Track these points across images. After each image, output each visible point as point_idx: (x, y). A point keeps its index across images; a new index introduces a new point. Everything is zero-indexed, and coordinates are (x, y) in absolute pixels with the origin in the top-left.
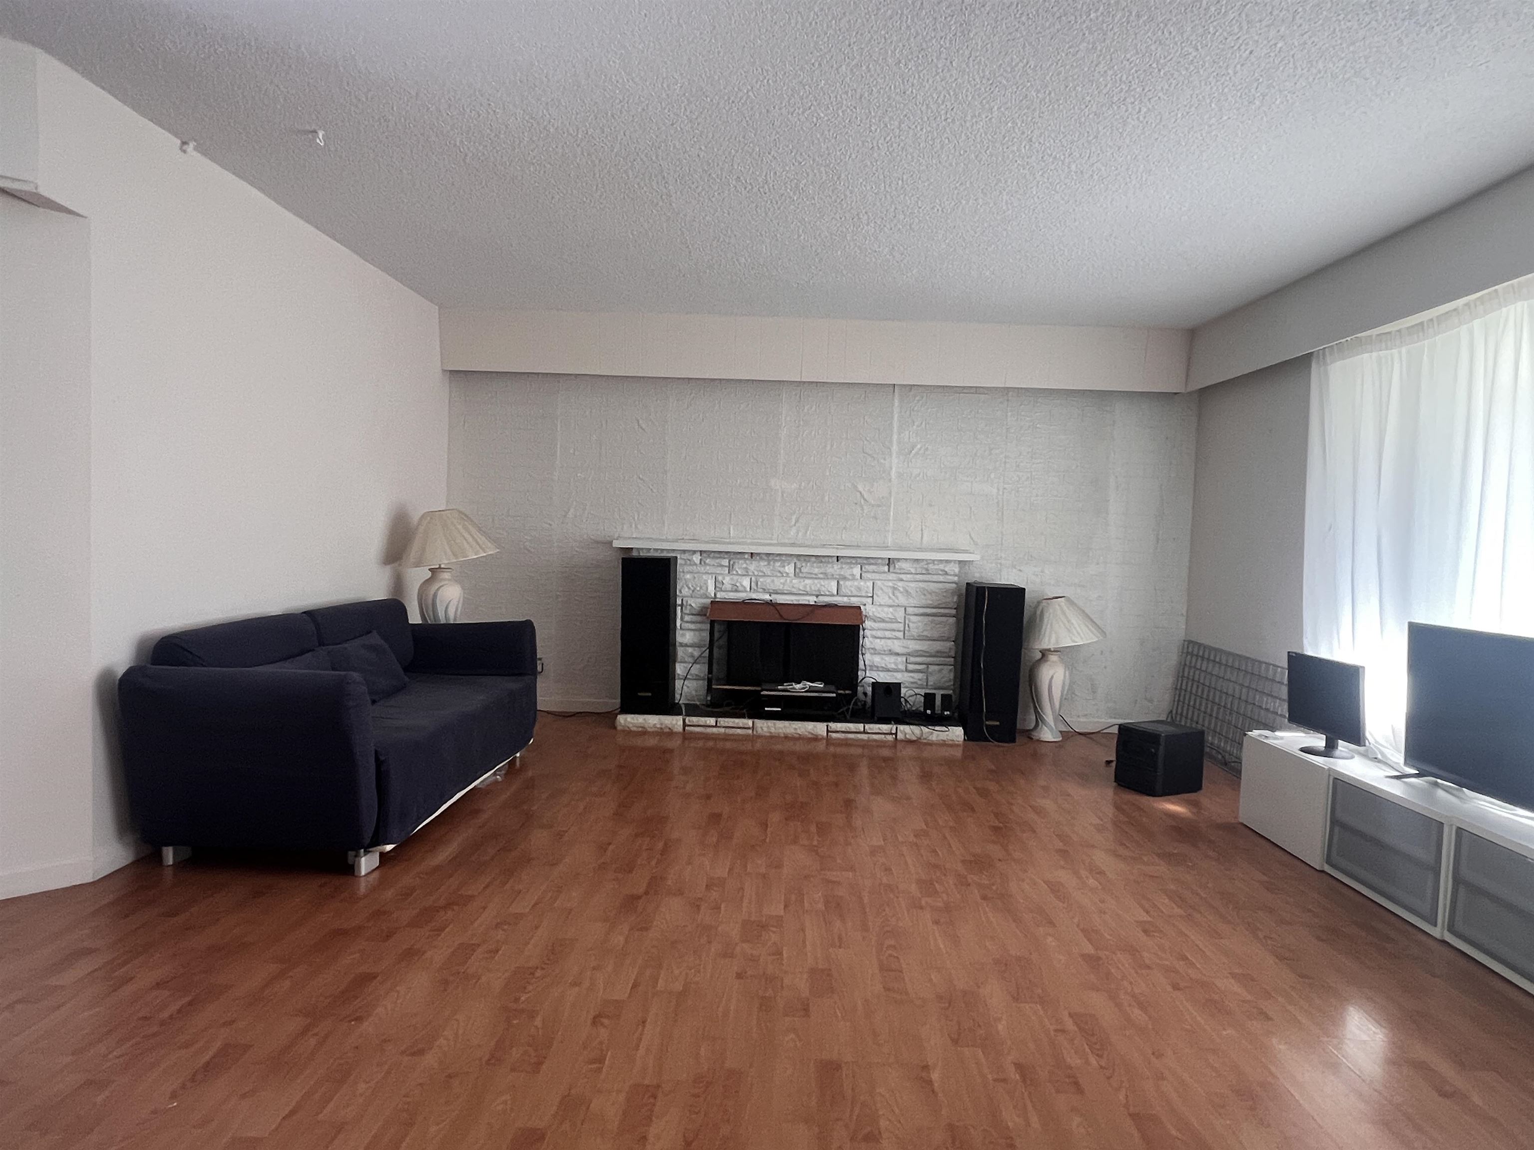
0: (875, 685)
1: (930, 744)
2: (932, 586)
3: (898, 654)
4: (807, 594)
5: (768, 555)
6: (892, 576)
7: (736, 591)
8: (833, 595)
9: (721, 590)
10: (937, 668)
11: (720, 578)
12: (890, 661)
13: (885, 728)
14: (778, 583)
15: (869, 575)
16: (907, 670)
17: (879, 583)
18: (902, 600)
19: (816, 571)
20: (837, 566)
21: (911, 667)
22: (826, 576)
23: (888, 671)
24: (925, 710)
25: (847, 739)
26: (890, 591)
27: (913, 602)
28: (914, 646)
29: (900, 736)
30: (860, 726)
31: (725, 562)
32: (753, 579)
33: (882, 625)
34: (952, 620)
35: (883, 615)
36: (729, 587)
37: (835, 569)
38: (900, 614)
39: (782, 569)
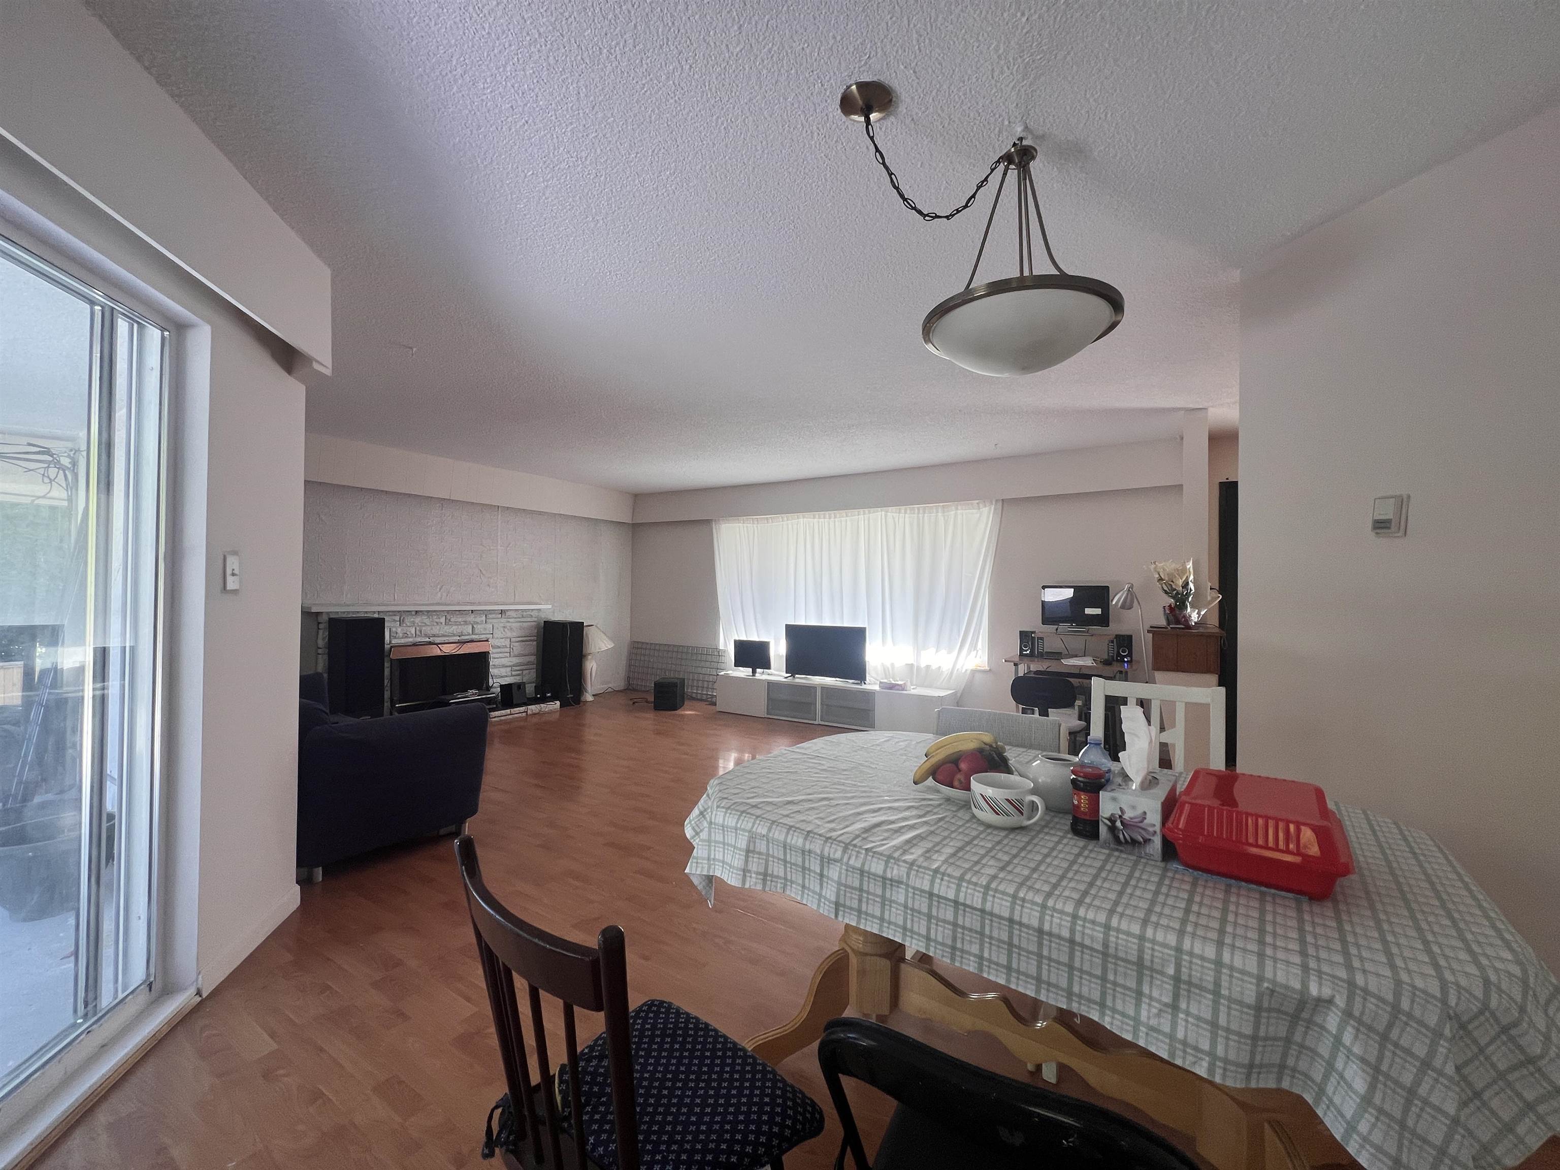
0: (502, 686)
1: (545, 713)
2: (525, 625)
3: (507, 666)
4: (454, 635)
5: (428, 611)
6: (503, 620)
7: (406, 637)
8: (469, 635)
9: (395, 638)
10: (527, 671)
11: (394, 629)
12: (503, 671)
13: (522, 709)
14: (436, 630)
15: (490, 620)
16: (512, 676)
17: (496, 626)
18: (509, 634)
19: (460, 620)
20: (473, 616)
21: (514, 673)
22: (466, 623)
23: (502, 677)
24: (536, 695)
25: (501, 720)
26: (502, 629)
27: (515, 634)
28: (515, 660)
29: (529, 712)
30: (508, 711)
31: (397, 618)
32: (418, 628)
33: (499, 650)
34: (535, 643)
35: (499, 644)
36: (401, 635)
37: (471, 618)
38: (507, 643)
39: (437, 620)
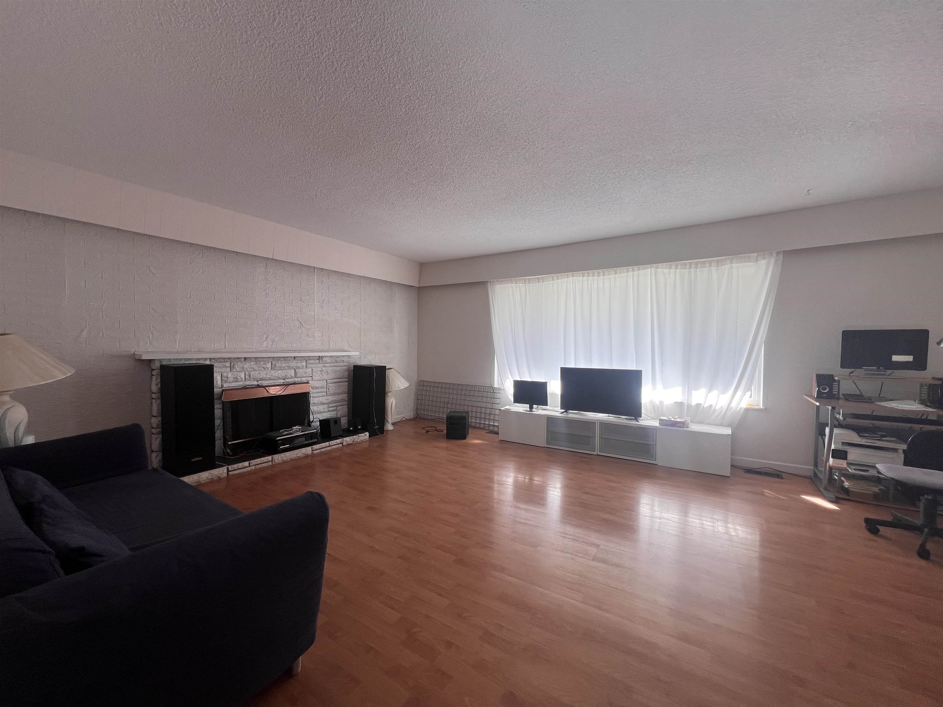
0: (321, 421)
1: (357, 443)
2: (339, 368)
3: (324, 404)
4: (279, 378)
5: (256, 358)
6: (320, 365)
7: (237, 381)
8: (292, 378)
9: (226, 382)
10: (341, 407)
11: (225, 374)
12: (321, 408)
13: (338, 441)
14: (263, 375)
15: (310, 366)
16: (329, 411)
17: (315, 369)
18: (325, 377)
19: (284, 365)
20: (295, 362)
21: (330, 409)
22: (289, 368)
23: (321, 413)
24: (349, 427)
25: (322, 452)
26: (319, 372)
27: (330, 377)
28: (331, 398)
29: (345, 443)
30: (327, 444)
31: (228, 364)
32: (247, 373)
33: (317, 390)
34: (346, 383)
35: (317, 385)
36: (231, 379)
37: (294, 364)
38: (324, 383)
39: (264, 366)
